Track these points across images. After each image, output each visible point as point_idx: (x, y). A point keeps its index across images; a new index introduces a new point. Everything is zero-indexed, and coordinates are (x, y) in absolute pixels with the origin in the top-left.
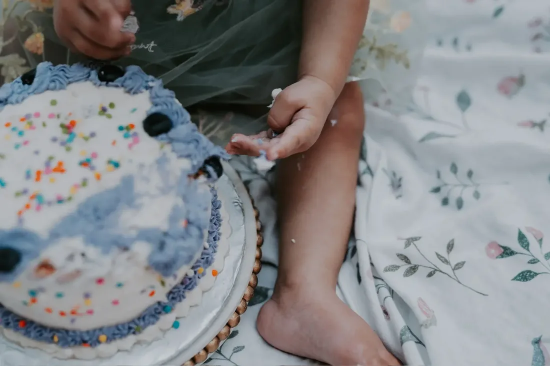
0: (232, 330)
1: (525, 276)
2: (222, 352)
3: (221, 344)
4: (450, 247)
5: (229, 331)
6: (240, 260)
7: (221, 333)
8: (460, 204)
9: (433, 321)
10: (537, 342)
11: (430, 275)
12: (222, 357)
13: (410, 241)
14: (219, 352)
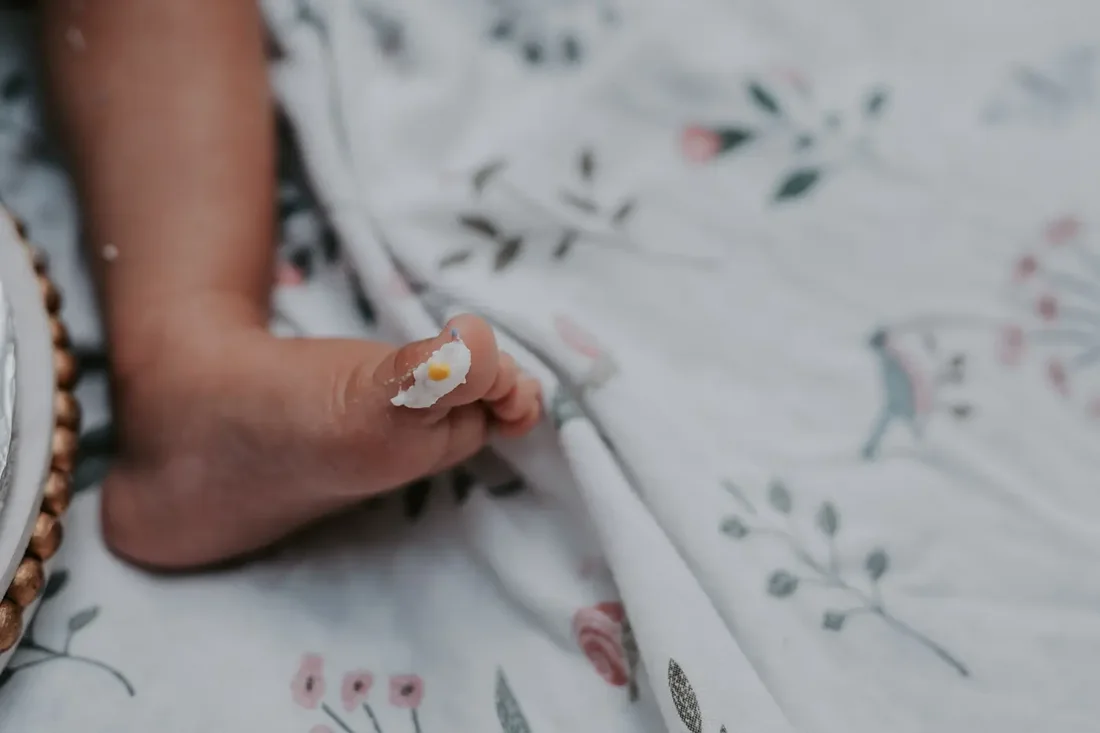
0: (48, 568)
1: (797, 185)
2: (40, 638)
3: (26, 617)
4: (587, 165)
5: (40, 573)
6: (11, 359)
7: (17, 582)
8: (572, 51)
9: (607, 369)
10: (879, 340)
11: (562, 250)
12: (40, 655)
13: (482, 178)
14: (28, 643)
